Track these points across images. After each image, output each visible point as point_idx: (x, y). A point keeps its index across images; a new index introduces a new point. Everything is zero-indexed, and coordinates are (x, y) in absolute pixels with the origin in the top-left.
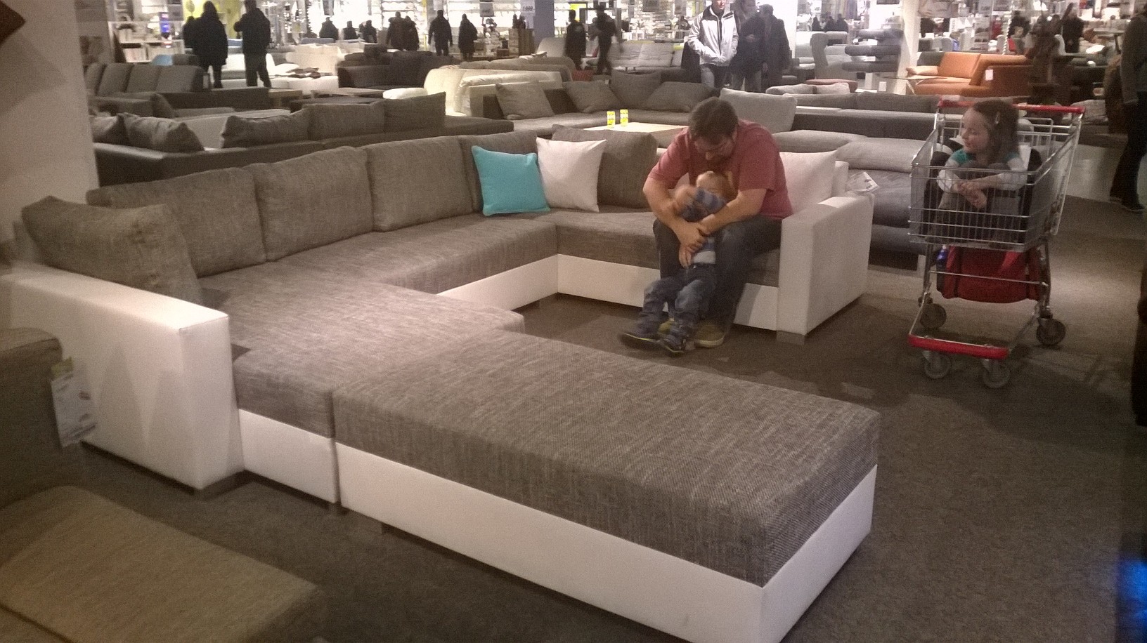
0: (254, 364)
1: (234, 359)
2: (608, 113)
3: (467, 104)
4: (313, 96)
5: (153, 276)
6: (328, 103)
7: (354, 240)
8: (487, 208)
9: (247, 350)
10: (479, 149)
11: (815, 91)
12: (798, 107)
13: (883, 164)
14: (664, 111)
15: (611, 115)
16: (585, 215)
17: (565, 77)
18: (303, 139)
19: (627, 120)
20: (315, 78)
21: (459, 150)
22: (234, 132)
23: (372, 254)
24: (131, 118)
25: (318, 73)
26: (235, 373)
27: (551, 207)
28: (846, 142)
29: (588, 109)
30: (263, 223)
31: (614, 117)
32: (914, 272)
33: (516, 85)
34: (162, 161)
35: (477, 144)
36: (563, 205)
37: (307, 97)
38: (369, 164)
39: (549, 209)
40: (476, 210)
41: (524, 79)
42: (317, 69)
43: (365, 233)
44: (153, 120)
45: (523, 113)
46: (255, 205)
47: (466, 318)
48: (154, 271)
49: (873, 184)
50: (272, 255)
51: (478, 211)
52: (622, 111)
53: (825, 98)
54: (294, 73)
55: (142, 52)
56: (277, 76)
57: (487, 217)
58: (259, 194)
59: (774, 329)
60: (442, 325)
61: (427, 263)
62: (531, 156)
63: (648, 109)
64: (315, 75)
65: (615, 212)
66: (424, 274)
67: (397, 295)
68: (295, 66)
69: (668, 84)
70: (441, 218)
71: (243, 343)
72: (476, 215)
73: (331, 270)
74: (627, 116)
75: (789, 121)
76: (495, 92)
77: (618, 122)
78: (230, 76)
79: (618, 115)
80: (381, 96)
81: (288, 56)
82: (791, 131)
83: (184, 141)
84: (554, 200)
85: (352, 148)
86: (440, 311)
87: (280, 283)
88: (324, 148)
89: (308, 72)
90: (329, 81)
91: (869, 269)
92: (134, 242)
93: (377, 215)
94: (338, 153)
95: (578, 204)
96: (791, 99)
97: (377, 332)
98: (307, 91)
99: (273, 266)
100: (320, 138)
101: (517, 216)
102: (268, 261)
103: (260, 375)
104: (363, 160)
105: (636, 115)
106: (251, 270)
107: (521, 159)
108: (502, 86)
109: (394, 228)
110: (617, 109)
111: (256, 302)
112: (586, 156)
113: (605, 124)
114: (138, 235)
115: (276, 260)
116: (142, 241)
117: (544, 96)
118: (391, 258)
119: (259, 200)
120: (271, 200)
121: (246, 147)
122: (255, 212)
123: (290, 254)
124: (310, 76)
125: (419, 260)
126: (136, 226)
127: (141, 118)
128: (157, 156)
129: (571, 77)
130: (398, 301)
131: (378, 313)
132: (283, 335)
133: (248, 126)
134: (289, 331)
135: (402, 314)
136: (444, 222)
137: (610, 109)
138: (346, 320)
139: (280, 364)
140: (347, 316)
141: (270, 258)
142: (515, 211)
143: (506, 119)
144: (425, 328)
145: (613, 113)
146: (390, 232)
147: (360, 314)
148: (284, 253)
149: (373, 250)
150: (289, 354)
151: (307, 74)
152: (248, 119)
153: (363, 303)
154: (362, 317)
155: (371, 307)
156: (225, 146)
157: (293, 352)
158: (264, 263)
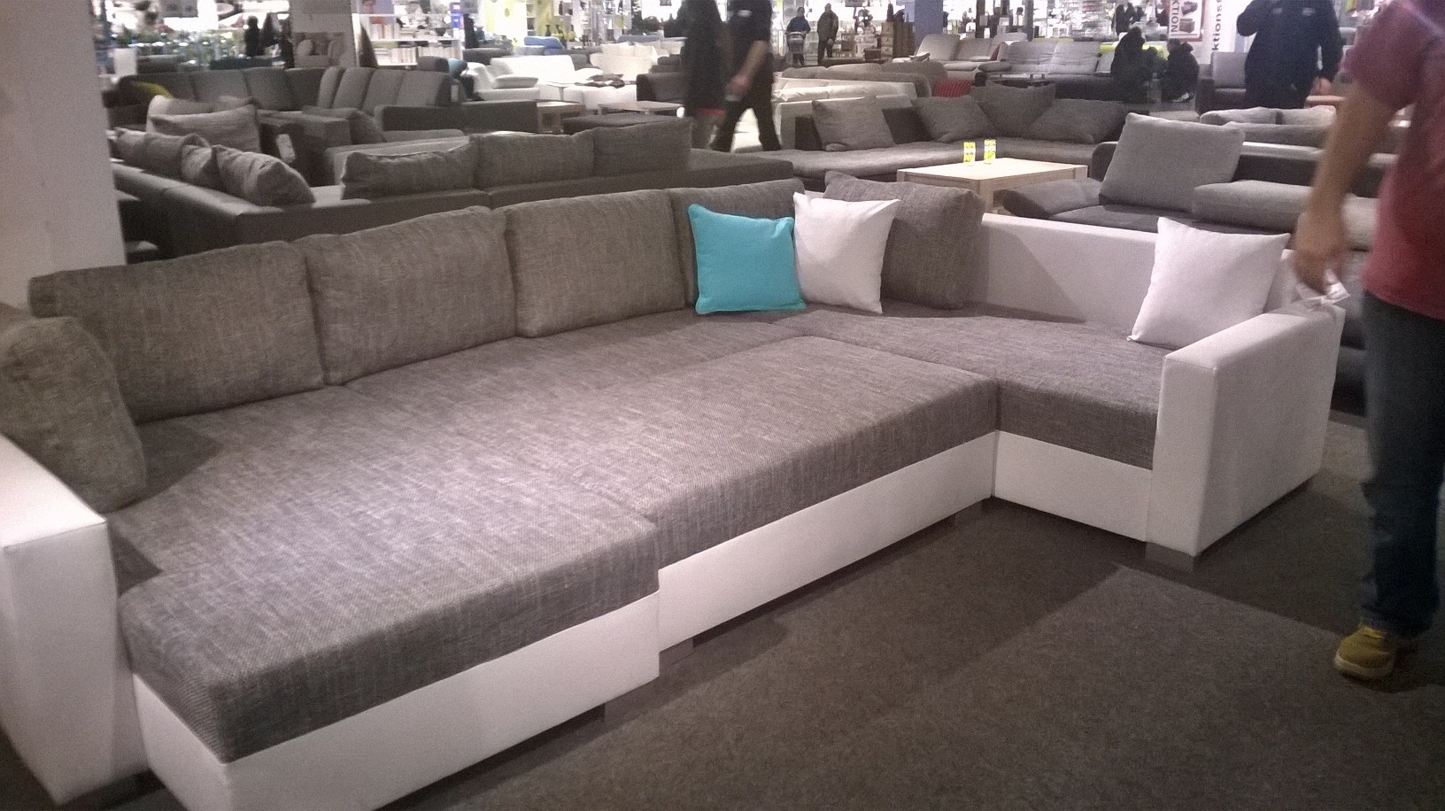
1: (123, 591)
2: (966, 144)
4: (600, 112)
6: (612, 119)
7: (479, 351)
8: (702, 303)
9: (159, 572)
10: (701, 210)
11: (1279, 119)
12: (1245, 144)
14: (1052, 141)
15: (969, 148)
17: (920, 91)
18: (467, 187)
19: (994, 155)
20: (617, 87)
21: (668, 211)
22: (356, 177)
23: (487, 380)
24: (225, 152)
25: (622, 81)
27: (808, 303)
29: (945, 137)
30: (318, 325)
31: (974, 150)
33: (842, 102)
34: (237, 219)
35: (700, 202)
36: (830, 302)
37: (596, 112)
38: (509, 235)
39: (802, 306)
40: (686, 306)
41: (854, 93)
42: (621, 76)
43: (503, 339)
45: (847, 141)
46: (306, 298)
50: (336, 376)
51: (691, 305)
52: (987, 142)
53: (1293, 130)
54: (592, 81)
56: (577, 84)
57: (702, 316)
58: (312, 284)
59: (1143, 540)
60: (501, 541)
62: (783, 223)
63: (1033, 138)
64: (618, 83)
65: (909, 316)
68: (599, 72)
69: (1070, 104)
70: (629, 317)
72: (687, 313)
73: (408, 407)
74: (994, 148)
75: (1231, 166)
76: (810, 112)
77: (979, 158)
78: (516, 84)
79: (980, 147)
81: (594, 58)
82: (1234, 180)
83: (279, 189)
84: (812, 288)
85: (484, 210)
89: (609, 79)
90: (626, 95)
92: (15, 380)
93: (520, 313)
95: (850, 300)
96: (1235, 132)
97: (386, 549)
98: (591, 105)
99: (328, 394)
102: (327, 383)
104: (500, 229)
105: (1011, 145)
106: (290, 402)
107: (764, 228)
108: (820, 104)
109: (547, 333)
110: (978, 137)
111: (248, 467)
112: (864, 225)
113: (960, 160)
114: (18, 367)
115: (343, 384)
116: (25, 378)
117: (881, 119)
118: (513, 389)
119: (312, 291)
120: (332, 292)
123: (367, 373)
124: (611, 85)
126: (12, 352)
127: (236, 153)
131: (414, 506)
132: (234, 544)
133: (377, 167)
134: (250, 535)
135: (452, 509)
136: (633, 324)
137: (970, 139)
138: (355, 516)
139: (181, 612)
140: (361, 508)
141: (333, 380)
142: (745, 308)
143: (824, 150)
144: (469, 545)
145: (973, 144)
146: (541, 340)
147: (385, 505)
148: (357, 371)
149: (496, 373)
150: (211, 589)
151: (608, 82)
152: (380, 157)
153: (406, 481)
154: (384, 512)
155: (414, 490)
156: (346, 195)
157: (221, 583)
158: (319, 389)
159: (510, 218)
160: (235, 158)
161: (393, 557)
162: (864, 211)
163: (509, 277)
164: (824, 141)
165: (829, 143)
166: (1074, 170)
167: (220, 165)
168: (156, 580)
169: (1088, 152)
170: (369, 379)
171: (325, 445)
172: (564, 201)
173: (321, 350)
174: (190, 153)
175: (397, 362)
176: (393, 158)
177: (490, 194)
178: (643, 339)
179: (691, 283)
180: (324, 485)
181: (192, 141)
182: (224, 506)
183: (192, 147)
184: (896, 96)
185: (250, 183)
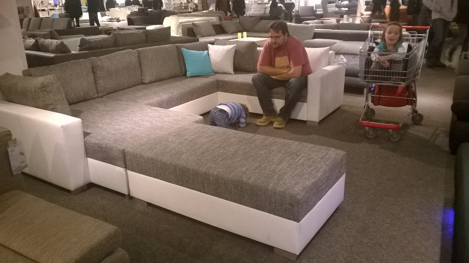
0: (93, 139)
1: (84, 138)
2: (238, 33)
3: (180, 31)
4: (117, 30)
5: (50, 104)
6: (122, 32)
7: (134, 88)
8: (188, 74)
9: (90, 133)
10: (185, 49)
11: (322, 23)
12: (315, 29)
13: (350, 52)
14: (261, 32)
15: (239, 34)
16: (229, 75)
17: (220, 19)
18: (112, 47)
19: (246, 36)
20: (119, 22)
21: (176, 50)
22: (83, 45)
23: (141, 93)
24: (41, 40)
25: (120, 20)
26: (85, 143)
27: (215, 73)
28: (335, 43)
29: (230, 32)
30: (96, 82)
31: (241, 35)
32: (363, 95)
33: (201, 23)
34: (54, 57)
35: (183, 47)
36: (220, 72)
37: (115, 30)
38: (139, 57)
39: (213, 73)
40: (184, 75)
42: (119, 18)
43: (138, 85)
44: (50, 41)
45: (203, 34)
46: (92, 75)
47: (179, 118)
48: (51, 102)
49: (345, 60)
50: (100, 95)
51: (185, 75)
52: (244, 33)
53: (326, 25)
54: (109, 20)
55: (46, 13)
56: (102, 21)
57: (189, 77)
58: (94, 70)
59: (306, 120)
60: (170, 121)
61: (164, 97)
62: (206, 52)
63: (255, 32)
64: (118, 20)
66: (163, 101)
67: (152, 110)
68: (110, 17)
69: (263, 21)
70: (169, 78)
71: (88, 131)
72: (184, 77)
73: (124, 100)
74: (246, 34)
75: (312, 35)
76: (192, 26)
77: (242, 37)
78: (83, 22)
80: (145, 29)
82: (313, 39)
83: (63, 49)
84: (216, 69)
85: (132, 50)
86: (169, 116)
87: (104, 106)
88: (121, 50)
90: (124, 23)
91: (344, 94)
92: (42, 91)
93: (143, 78)
94: (126, 52)
95: (226, 71)
96: (312, 26)
97: (143, 125)
98: (115, 28)
99: (101, 99)
100: (118, 46)
101: (202, 76)
102: (98, 97)
103: (96, 144)
104: (136, 55)
105: (250, 34)
106: (92, 101)
107: (201, 54)
108: (194, 24)
109: (150, 83)
110: (242, 32)
111: (93, 114)
112: (228, 51)
113: (237, 38)
114: (43, 87)
115: (102, 97)
116: (45, 90)
117: (212, 27)
118: (150, 95)
119: (94, 72)
120: (98, 72)
121: (88, 51)
122: (92, 77)
123: (108, 94)
124: (116, 21)
125: (160, 96)
126: (42, 84)
127: (44, 40)
128: (52, 55)
129: (223, 19)
130: (152, 112)
131: (143, 117)
132: (105, 127)
133: (90, 42)
134: (107, 125)
135: (154, 117)
136: (170, 80)
137: (239, 32)
139: (103, 139)
140: (131, 119)
142: (200, 75)
143: (197, 37)
144: (163, 123)
145: (240, 33)
146: (149, 84)
147: (136, 118)
148: (105, 94)
149: (142, 92)
150: (107, 135)
151: (115, 20)
153: (137, 113)
155: (141, 115)
156: (80, 50)
157: (109, 134)
159: (139, 52)
161: (147, 126)
162: (228, 47)
163: (139, 68)
164: (196, 34)
165: (198, 35)
170: (108, 95)
171: (110, 109)
173: (96, 88)
175: (114, 91)
176: (92, 39)
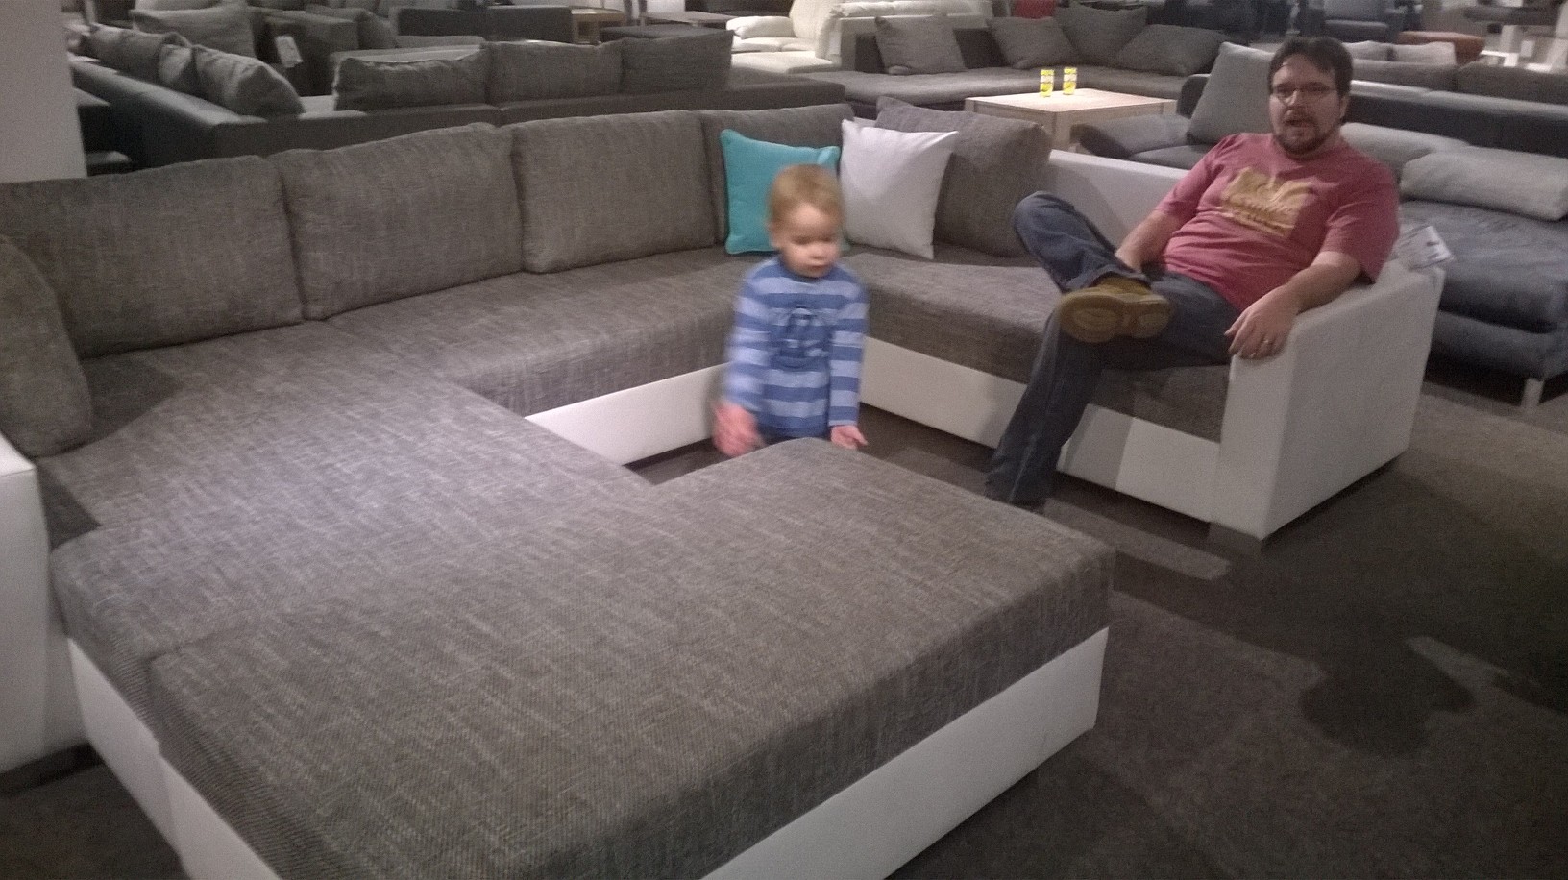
2: (1043, 71)
3: (835, 48)
4: (642, 23)
8: (734, 242)
9: (97, 525)
10: (735, 136)
11: (1391, 56)
14: (1142, 71)
15: (1047, 76)
16: (903, 262)
17: (997, 10)
19: (1074, 86)
21: (698, 136)
22: (350, 85)
23: (485, 319)
24: (204, 54)
27: (852, 244)
29: (1021, 64)
30: (295, 251)
31: (1051, 79)
32: (1515, 409)
33: (909, 20)
35: (731, 128)
36: (876, 243)
38: (515, 157)
40: (715, 243)
41: (923, 10)
43: (507, 274)
44: (229, 58)
45: (910, 63)
49: (1443, 250)
50: (316, 309)
51: (720, 242)
52: (1067, 70)
53: (1405, 68)
57: (735, 255)
58: (288, 204)
59: (1208, 520)
60: (483, 502)
62: (827, 153)
63: (1120, 67)
65: (963, 262)
69: (1157, 30)
70: (650, 255)
72: (715, 252)
73: (396, 347)
74: (1075, 77)
77: (1058, 87)
79: (1059, 75)
80: (723, 25)
83: (264, 97)
84: (857, 228)
85: (488, 127)
93: (528, 245)
95: (896, 241)
97: (353, 508)
102: (306, 317)
104: (503, 150)
105: (1093, 74)
108: (884, 21)
109: (557, 269)
110: (1058, 64)
111: (209, 410)
112: (919, 158)
113: (1036, 90)
115: (325, 319)
117: (952, 41)
118: (514, 330)
119: (287, 211)
120: (310, 215)
123: (352, 308)
127: (217, 54)
130: (449, 432)
131: (389, 459)
132: (183, 496)
133: (375, 75)
134: (202, 487)
135: (432, 465)
136: (654, 261)
137: (1049, 66)
138: (322, 469)
139: (117, 571)
140: (330, 460)
141: (313, 315)
143: (887, 73)
144: (445, 505)
145: (1051, 72)
146: (551, 276)
147: (356, 458)
148: (338, 306)
149: (493, 311)
150: (153, 546)
152: (378, 64)
153: (383, 431)
154: (355, 465)
155: (391, 442)
156: (339, 107)
157: (165, 540)
158: (297, 324)
159: (517, 138)
160: (215, 60)
161: (360, 516)
162: (919, 142)
163: (515, 205)
164: (886, 61)
165: (892, 66)
166: (1162, 105)
167: (200, 66)
168: (92, 535)
169: (1176, 85)
170: (353, 315)
171: (296, 388)
172: (580, 120)
173: (299, 281)
174: (169, 53)
175: (387, 297)
176: (391, 65)
177: (502, 109)
178: (662, 279)
179: (722, 220)
180: (292, 433)
181: (171, 41)
182: (177, 454)
183: (171, 46)
184: (971, 14)
185: (231, 89)
